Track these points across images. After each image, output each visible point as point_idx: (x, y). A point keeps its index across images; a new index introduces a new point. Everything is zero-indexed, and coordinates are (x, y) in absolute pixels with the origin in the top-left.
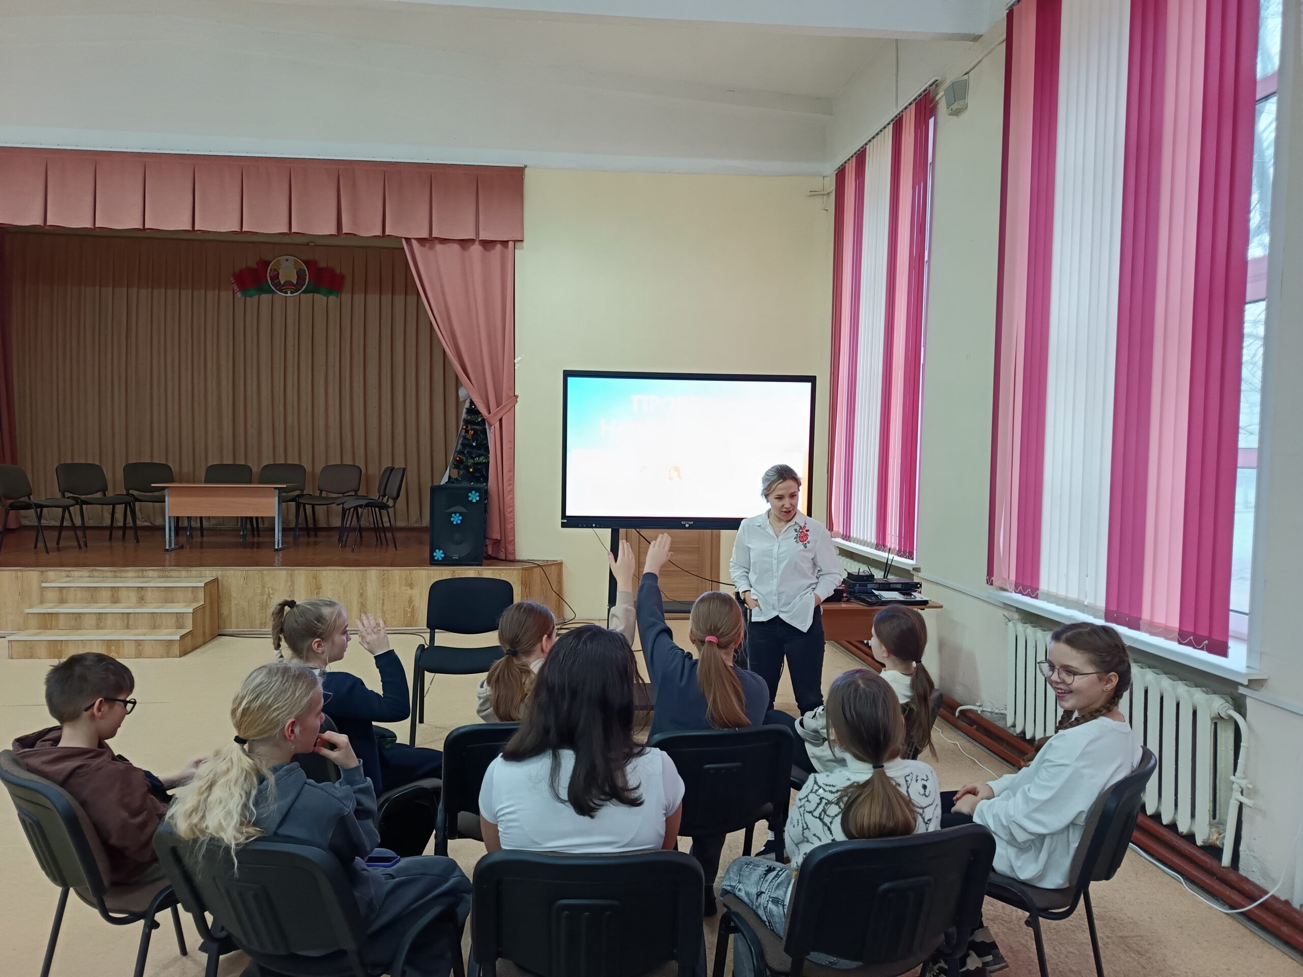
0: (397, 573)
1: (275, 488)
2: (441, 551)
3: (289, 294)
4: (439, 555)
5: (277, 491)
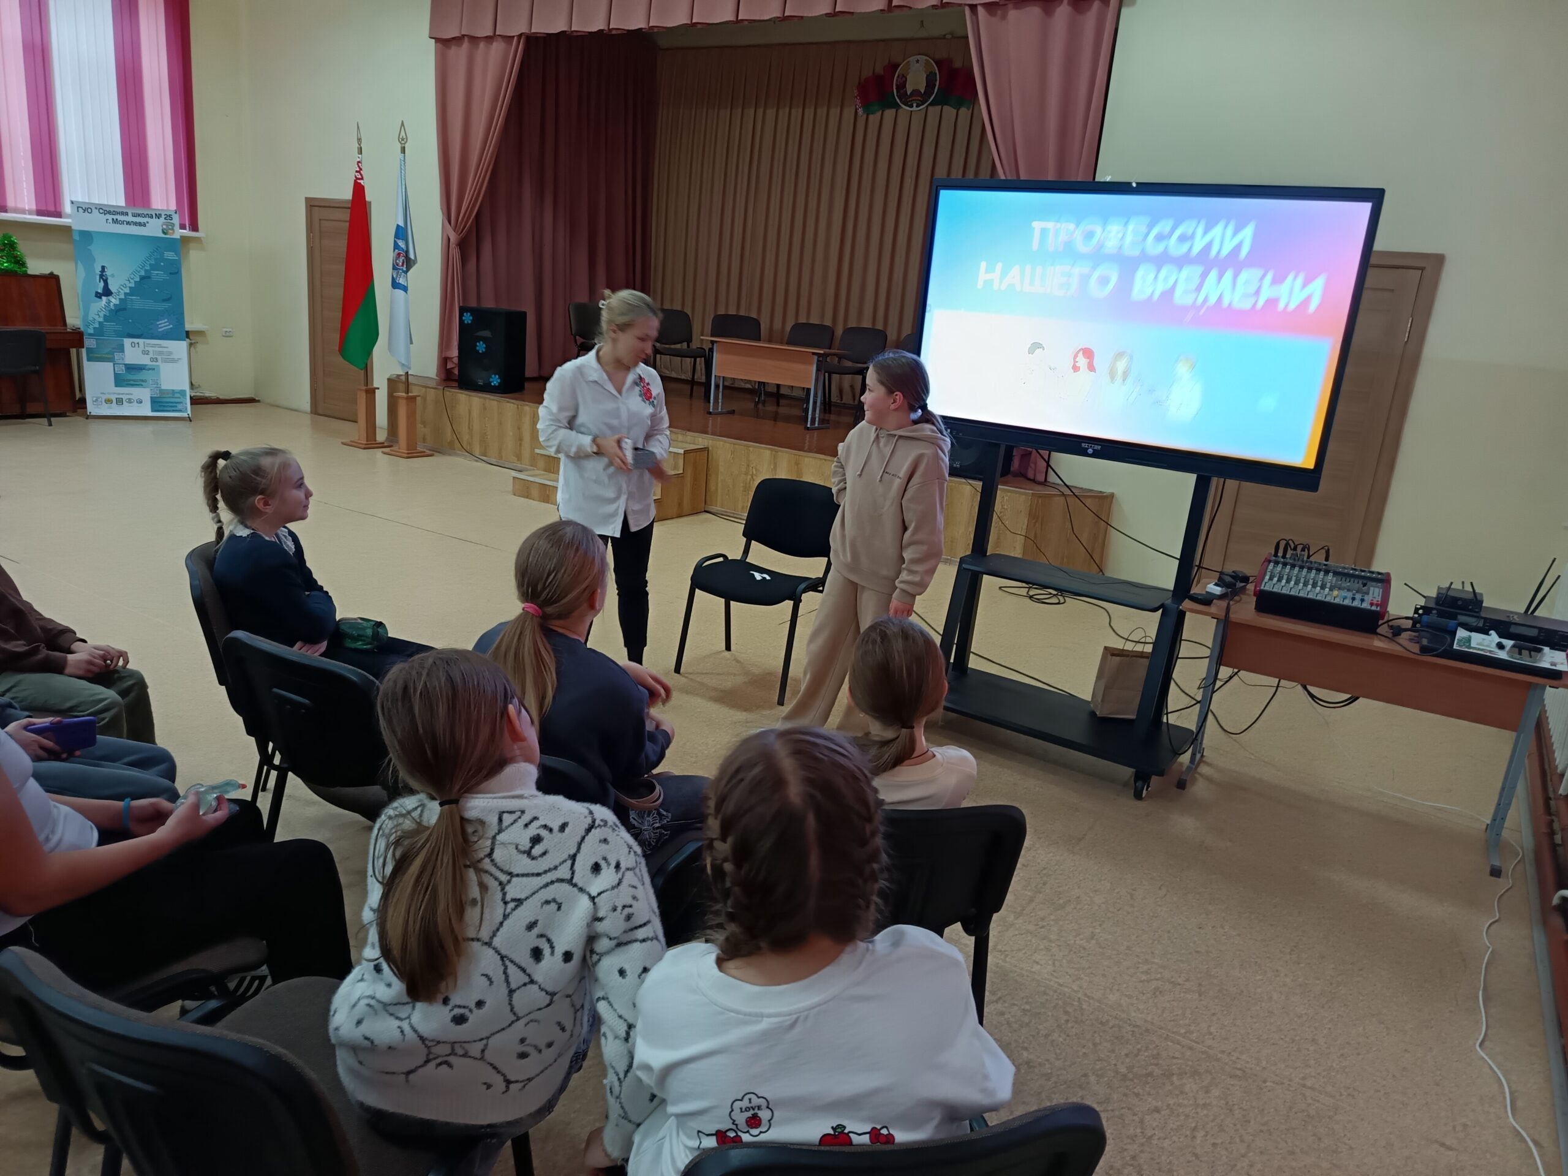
1: (814, 354)
5: (816, 357)
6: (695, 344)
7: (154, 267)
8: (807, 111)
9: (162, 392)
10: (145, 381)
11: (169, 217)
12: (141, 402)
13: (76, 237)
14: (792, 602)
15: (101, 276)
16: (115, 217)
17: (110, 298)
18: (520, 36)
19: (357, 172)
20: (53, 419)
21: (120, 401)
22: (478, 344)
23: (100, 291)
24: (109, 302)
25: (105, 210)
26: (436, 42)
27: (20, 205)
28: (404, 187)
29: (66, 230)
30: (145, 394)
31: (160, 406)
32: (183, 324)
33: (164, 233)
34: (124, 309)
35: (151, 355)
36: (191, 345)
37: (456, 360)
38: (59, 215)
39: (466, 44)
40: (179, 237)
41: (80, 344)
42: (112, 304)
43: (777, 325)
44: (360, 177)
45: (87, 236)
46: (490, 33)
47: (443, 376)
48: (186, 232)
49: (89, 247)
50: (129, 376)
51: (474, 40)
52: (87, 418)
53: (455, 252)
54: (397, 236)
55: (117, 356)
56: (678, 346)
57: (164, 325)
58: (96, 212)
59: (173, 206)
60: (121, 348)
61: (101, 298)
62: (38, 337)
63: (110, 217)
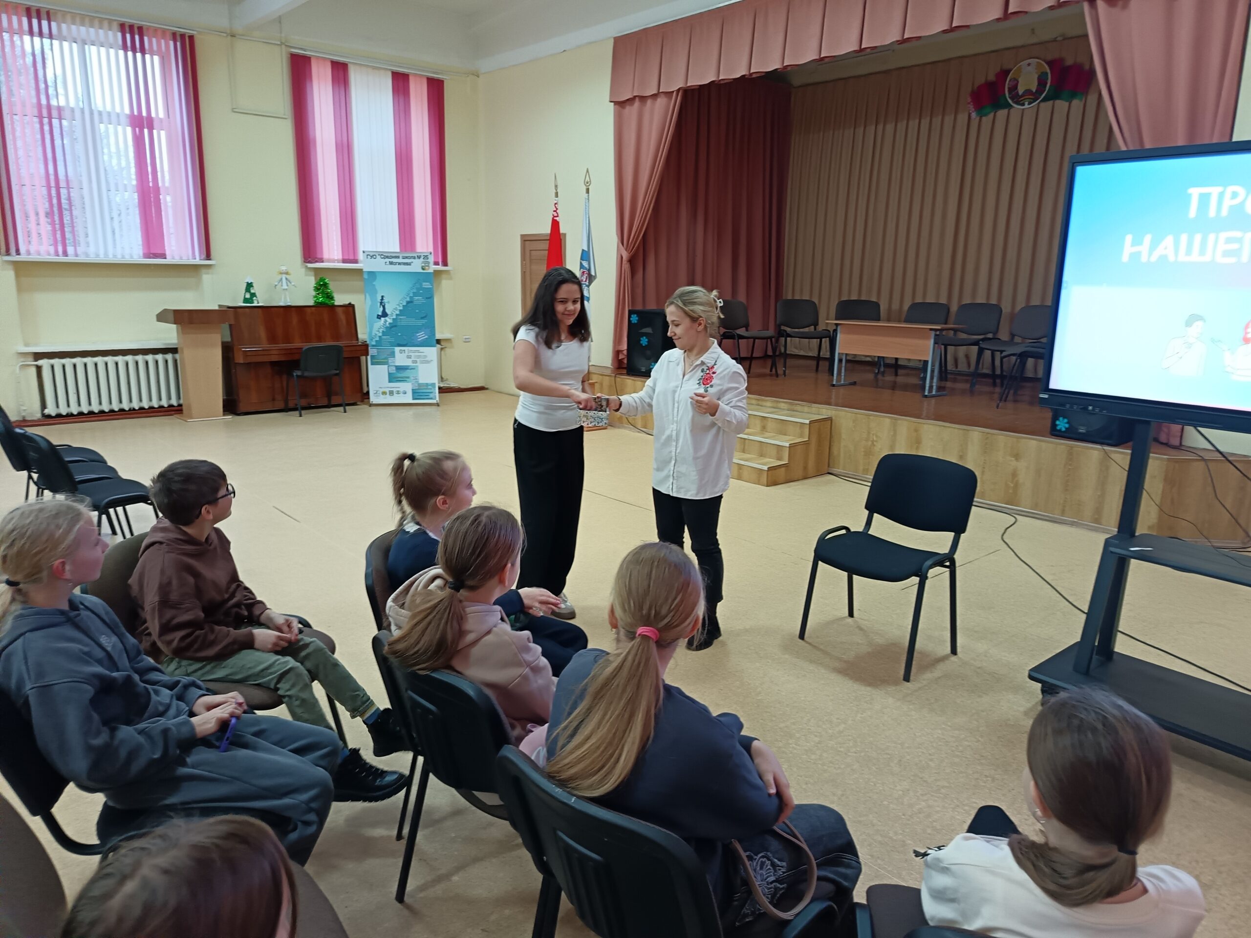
0: (1003, 439)
1: (931, 329)
2: (1066, 420)
3: (1026, 106)
4: (1062, 424)
5: (933, 333)
6: (821, 327)
7: (415, 294)
8: (923, 121)
9: (420, 385)
10: (408, 377)
11: (426, 257)
12: (405, 393)
13: (366, 276)
14: (918, 579)
15: (381, 303)
16: (391, 260)
17: (386, 318)
18: (678, 90)
19: (554, 211)
20: (347, 408)
21: (391, 393)
22: (642, 339)
23: (380, 314)
24: (386, 321)
25: (385, 256)
26: (615, 105)
27: (332, 257)
28: (588, 219)
29: (360, 271)
30: (408, 387)
31: (418, 395)
32: (434, 335)
33: (423, 269)
34: (395, 326)
35: (413, 359)
36: (442, 349)
37: (625, 352)
38: (355, 261)
39: (637, 103)
40: (432, 271)
41: (367, 354)
42: (387, 323)
43: (895, 306)
44: (556, 215)
45: (372, 274)
46: (655, 92)
47: (616, 365)
48: (440, 267)
49: (374, 283)
50: (398, 374)
51: (643, 99)
52: (370, 406)
53: (626, 266)
54: (582, 259)
55: (390, 360)
56: (806, 330)
57: (421, 336)
58: (378, 257)
59: (431, 249)
60: (393, 354)
61: (380, 318)
62: (338, 349)
63: (388, 260)
